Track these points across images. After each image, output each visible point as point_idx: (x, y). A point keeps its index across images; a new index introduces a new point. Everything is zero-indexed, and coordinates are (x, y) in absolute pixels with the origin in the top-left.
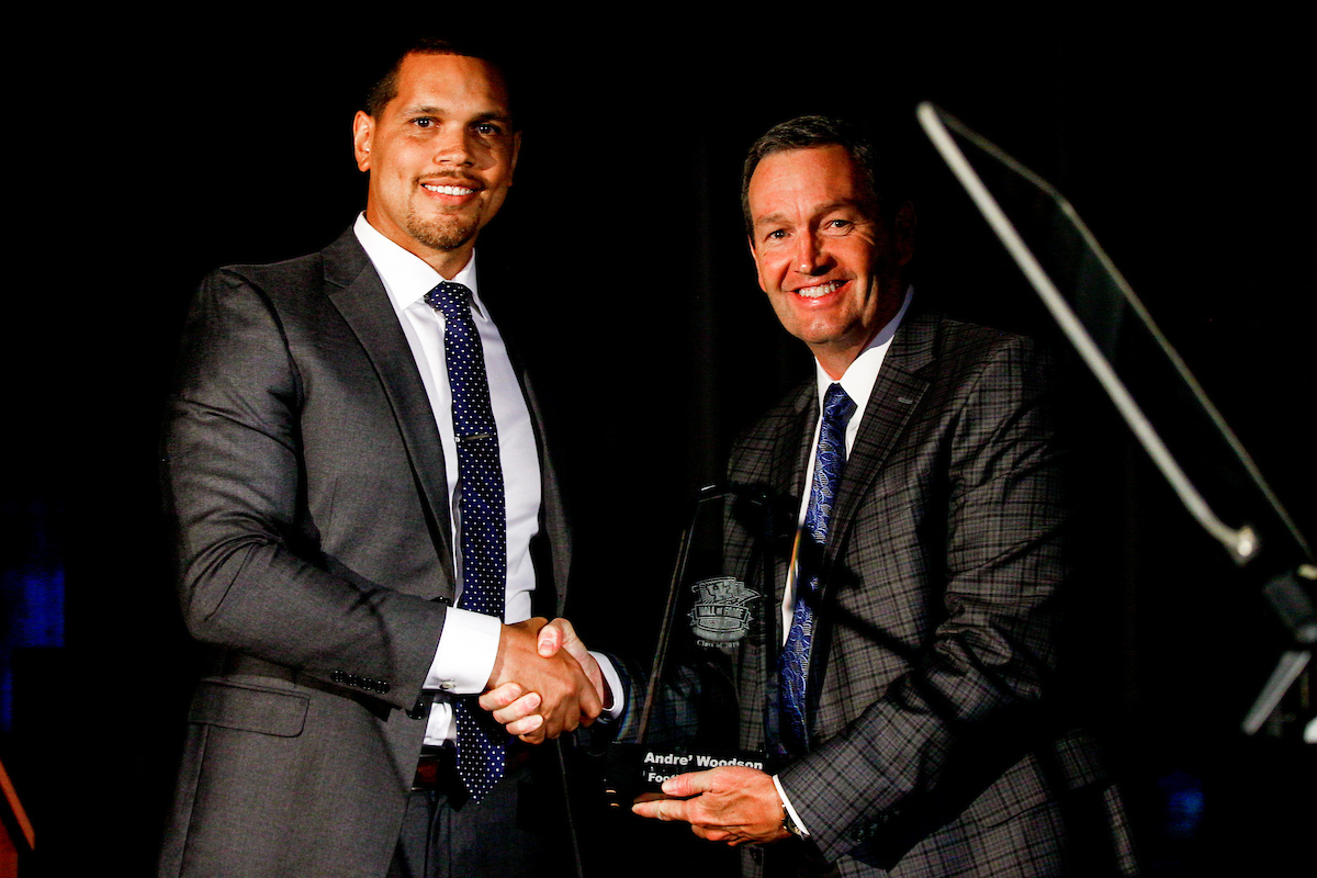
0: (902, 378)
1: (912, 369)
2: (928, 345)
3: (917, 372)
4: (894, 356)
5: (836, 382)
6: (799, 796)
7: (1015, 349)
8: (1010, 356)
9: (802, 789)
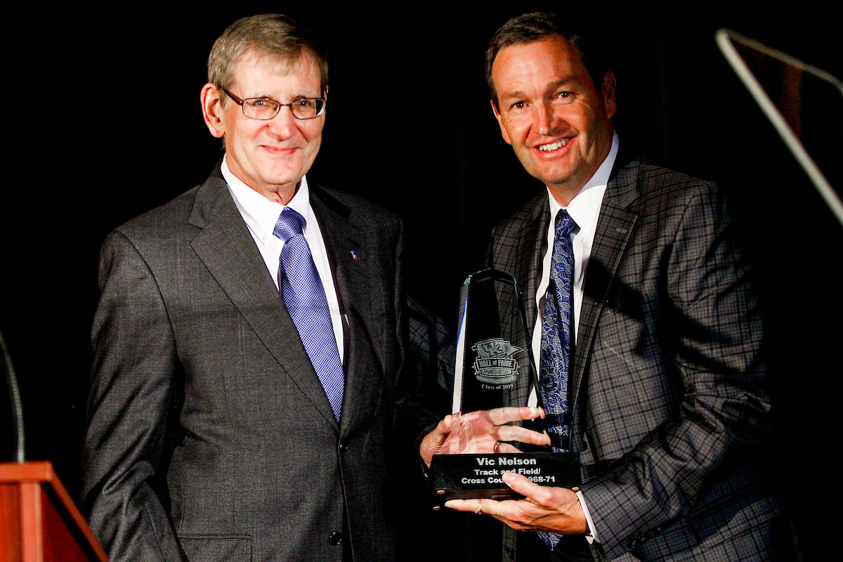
0: (617, 214)
1: (624, 206)
2: (634, 186)
3: (627, 208)
4: (610, 197)
5: (563, 209)
6: (597, 511)
7: (705, 194)
8: (702, 200)
9: (599, 506)
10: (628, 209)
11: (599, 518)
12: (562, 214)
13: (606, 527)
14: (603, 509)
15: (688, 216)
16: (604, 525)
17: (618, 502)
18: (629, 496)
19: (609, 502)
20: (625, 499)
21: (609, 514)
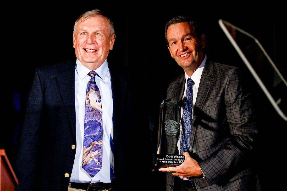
5: (190, 77)
6: (205, 171)
7: (235, 71)
8: (234, 72)
9: (205, 169)
10: (210, 76)
11: (206, 173)
12: (189, 79)
13: (208, 176)
14: (206, 170)
15: (230, 77)
16: (208, 175)
17: (211, 167)
18: (214, 165)
19: (208, 168)
20: (213, 166)
21: (209, 171)
